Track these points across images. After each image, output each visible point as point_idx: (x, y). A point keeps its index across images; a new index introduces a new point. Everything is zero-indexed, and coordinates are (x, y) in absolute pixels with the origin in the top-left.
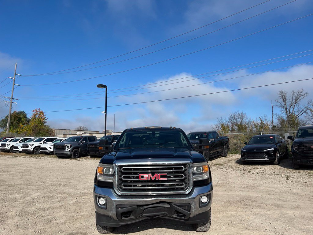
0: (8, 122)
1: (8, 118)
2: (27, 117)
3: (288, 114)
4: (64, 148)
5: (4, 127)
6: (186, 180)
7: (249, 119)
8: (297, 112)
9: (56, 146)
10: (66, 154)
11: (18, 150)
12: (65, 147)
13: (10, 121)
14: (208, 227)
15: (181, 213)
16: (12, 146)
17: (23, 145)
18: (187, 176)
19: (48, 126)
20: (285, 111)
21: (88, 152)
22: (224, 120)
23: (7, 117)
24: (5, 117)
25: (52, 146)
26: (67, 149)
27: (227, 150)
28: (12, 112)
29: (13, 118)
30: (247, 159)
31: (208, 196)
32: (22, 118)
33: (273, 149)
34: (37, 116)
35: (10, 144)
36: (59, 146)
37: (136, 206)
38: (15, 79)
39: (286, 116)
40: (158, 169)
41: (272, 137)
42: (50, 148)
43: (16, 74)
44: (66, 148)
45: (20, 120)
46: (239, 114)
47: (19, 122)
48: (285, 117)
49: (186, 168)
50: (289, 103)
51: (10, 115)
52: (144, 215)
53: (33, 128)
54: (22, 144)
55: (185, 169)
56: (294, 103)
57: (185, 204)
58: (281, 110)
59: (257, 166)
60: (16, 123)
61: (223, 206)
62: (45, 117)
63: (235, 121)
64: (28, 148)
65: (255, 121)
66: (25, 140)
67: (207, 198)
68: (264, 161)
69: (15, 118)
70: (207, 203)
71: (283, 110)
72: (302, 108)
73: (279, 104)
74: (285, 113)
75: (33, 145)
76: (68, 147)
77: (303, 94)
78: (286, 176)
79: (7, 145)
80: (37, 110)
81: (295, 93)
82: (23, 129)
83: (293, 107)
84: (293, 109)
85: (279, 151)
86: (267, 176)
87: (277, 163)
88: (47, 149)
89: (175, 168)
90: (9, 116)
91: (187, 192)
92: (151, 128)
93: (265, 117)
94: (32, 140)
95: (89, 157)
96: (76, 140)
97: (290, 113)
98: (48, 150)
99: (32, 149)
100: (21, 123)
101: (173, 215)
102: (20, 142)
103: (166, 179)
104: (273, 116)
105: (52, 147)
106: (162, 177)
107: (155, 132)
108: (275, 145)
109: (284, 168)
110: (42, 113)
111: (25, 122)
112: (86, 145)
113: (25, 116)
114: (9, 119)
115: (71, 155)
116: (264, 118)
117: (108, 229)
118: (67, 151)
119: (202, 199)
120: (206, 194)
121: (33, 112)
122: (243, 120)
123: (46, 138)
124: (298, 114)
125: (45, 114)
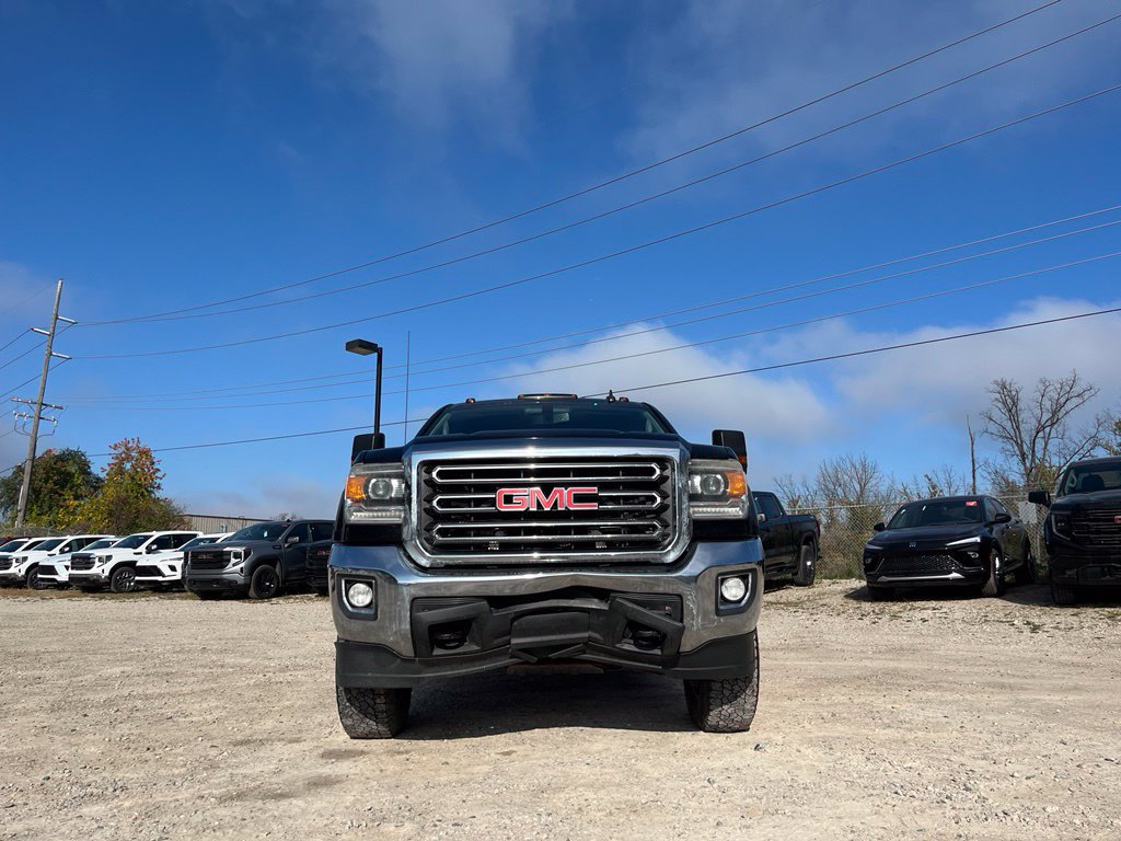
0: (23, 489)
1: (23, 472)
2: (90, 473)
3: (1028, 465)
4: (223, 560)
5: (6, 509)
6: (668, 515)
7: (887, 482)
8: (1059, 453)
9: (195, 555)
10: (231, 583)
11: (54, 580)
12: (225, 557)
13: (30, 484)
14: (748, 707)
15: (647, 628)
16: (35, 565)
17: (73, 558)
18: (670, 499)
19: (168, 502)
20: (1018, 453)
21: (308, 574)
22: (799, 486)
23: (20, 469)
24: (12, 471)
25: (179, 559)
26: (234, 565)
27: (813, 564)
28: (38, 454)
29: (41, 473)
30: (884, 579)
31: (748, 576)
32: (74, 474)
33: (978, 539)
34: (128, 466)
35: (25, 559)
36: (206, 553)
37: (485, 602)
38: (52, 335)
39: (1022, 468)
40: (565, 472)
41: (972, 504)
42: (173, 568)
43: (57, 318)
44: (229, 561)
45: (65, 480)
46: (853, 465)
47: (63, 488)
48: (1016, 474)
49: (667, 472)
50: (1028, 425)
51: (29, 464)
52: (514, 641)
53: (112, 507)
54: (68, 556)
55: (661, 475)
56: (1049, 423)
57: (663, 598)
58: (1004, 450)
59: (923, 603)
60: (51, 490)
61: (801, 686)
62: (158, 470)
63: (840, 491)
64: (89, 568)
65: (912, 488)
66: (81, 544)
67: (742, 586)
68: (948, 583)
69: (47, 473)
70: (744, 602)
71: (1009, 447)
72: (1077, 441)
73: (993, 428)
74: (1016, 459)
75: (109, 558)
76: (237, 555)
77: (1077, 390)
78: (1028, 623)
79: (17, 560)
80: (130, 445)
81: (1051, 388)
82: (73, 513)
83: (1044, 438)
84: (1046, 444)
85: (999, 549)
86: (959, 626)
87: (996, 591)
88: (159, 573)
89: (627, 471)
90: (28, 469)
91: (671, 557)
92: (539, 397)
93: (948, 472)
94: (106, 545)
95: (313, 596)
96: (266, 535)
97: (1033, 460)
98: (164, 576)
99: (107, 573)
100: (68, 494)
101: (619, 642)
102: (62, 551)
103: (594, 506)
104: (974, 471)
105: (179, 565)
106: (579, 498)
107: (555, 410)
108: (986, 526)
109: (1019, 605)
110: (145, 453)
111: (83, 490)
112: (303, 550)
113: (84, 468)
114: (27, 479)
115: (246, 586)
116: (942, 476)
117: (380, 716)
118: (235, 569)
119: (723, 588)
120: (741, 567)
121: (113, 451)
122: (870, 485)
123: (156, 534)
124: (1063, 461)
125: (156, 456)
